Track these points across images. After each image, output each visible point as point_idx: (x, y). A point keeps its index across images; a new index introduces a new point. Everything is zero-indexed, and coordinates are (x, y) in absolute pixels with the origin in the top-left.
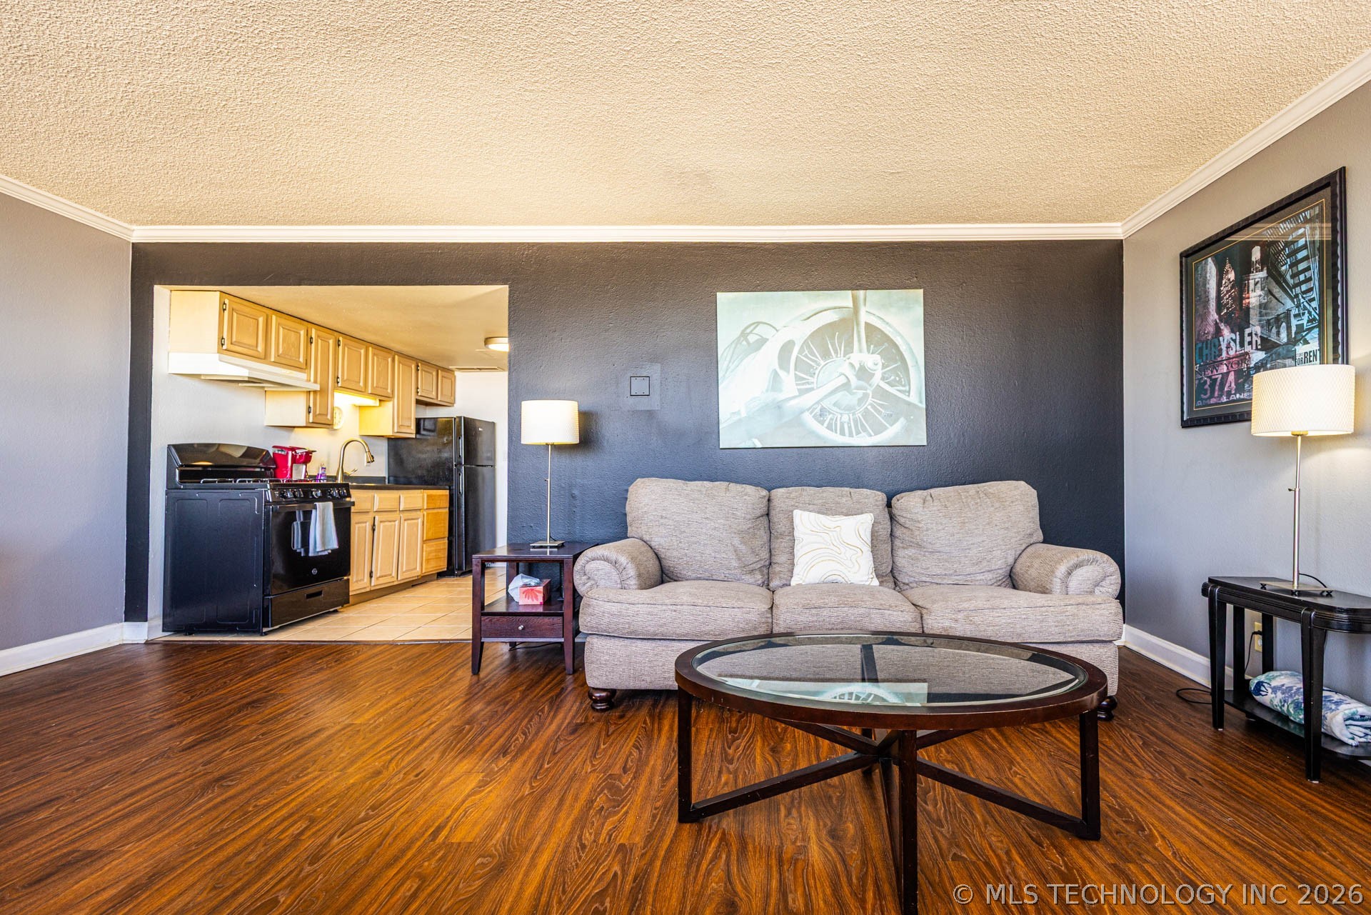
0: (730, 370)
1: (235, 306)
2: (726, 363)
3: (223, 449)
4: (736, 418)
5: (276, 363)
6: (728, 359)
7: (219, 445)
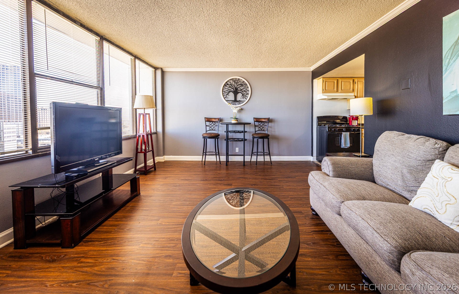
0: (450, 64)
1: (326, 80)
2: (448, 60)
3: (339, 117)
4: (454, 95)
5: (341, 92)
6: (449, 57)
7: (338, 116)
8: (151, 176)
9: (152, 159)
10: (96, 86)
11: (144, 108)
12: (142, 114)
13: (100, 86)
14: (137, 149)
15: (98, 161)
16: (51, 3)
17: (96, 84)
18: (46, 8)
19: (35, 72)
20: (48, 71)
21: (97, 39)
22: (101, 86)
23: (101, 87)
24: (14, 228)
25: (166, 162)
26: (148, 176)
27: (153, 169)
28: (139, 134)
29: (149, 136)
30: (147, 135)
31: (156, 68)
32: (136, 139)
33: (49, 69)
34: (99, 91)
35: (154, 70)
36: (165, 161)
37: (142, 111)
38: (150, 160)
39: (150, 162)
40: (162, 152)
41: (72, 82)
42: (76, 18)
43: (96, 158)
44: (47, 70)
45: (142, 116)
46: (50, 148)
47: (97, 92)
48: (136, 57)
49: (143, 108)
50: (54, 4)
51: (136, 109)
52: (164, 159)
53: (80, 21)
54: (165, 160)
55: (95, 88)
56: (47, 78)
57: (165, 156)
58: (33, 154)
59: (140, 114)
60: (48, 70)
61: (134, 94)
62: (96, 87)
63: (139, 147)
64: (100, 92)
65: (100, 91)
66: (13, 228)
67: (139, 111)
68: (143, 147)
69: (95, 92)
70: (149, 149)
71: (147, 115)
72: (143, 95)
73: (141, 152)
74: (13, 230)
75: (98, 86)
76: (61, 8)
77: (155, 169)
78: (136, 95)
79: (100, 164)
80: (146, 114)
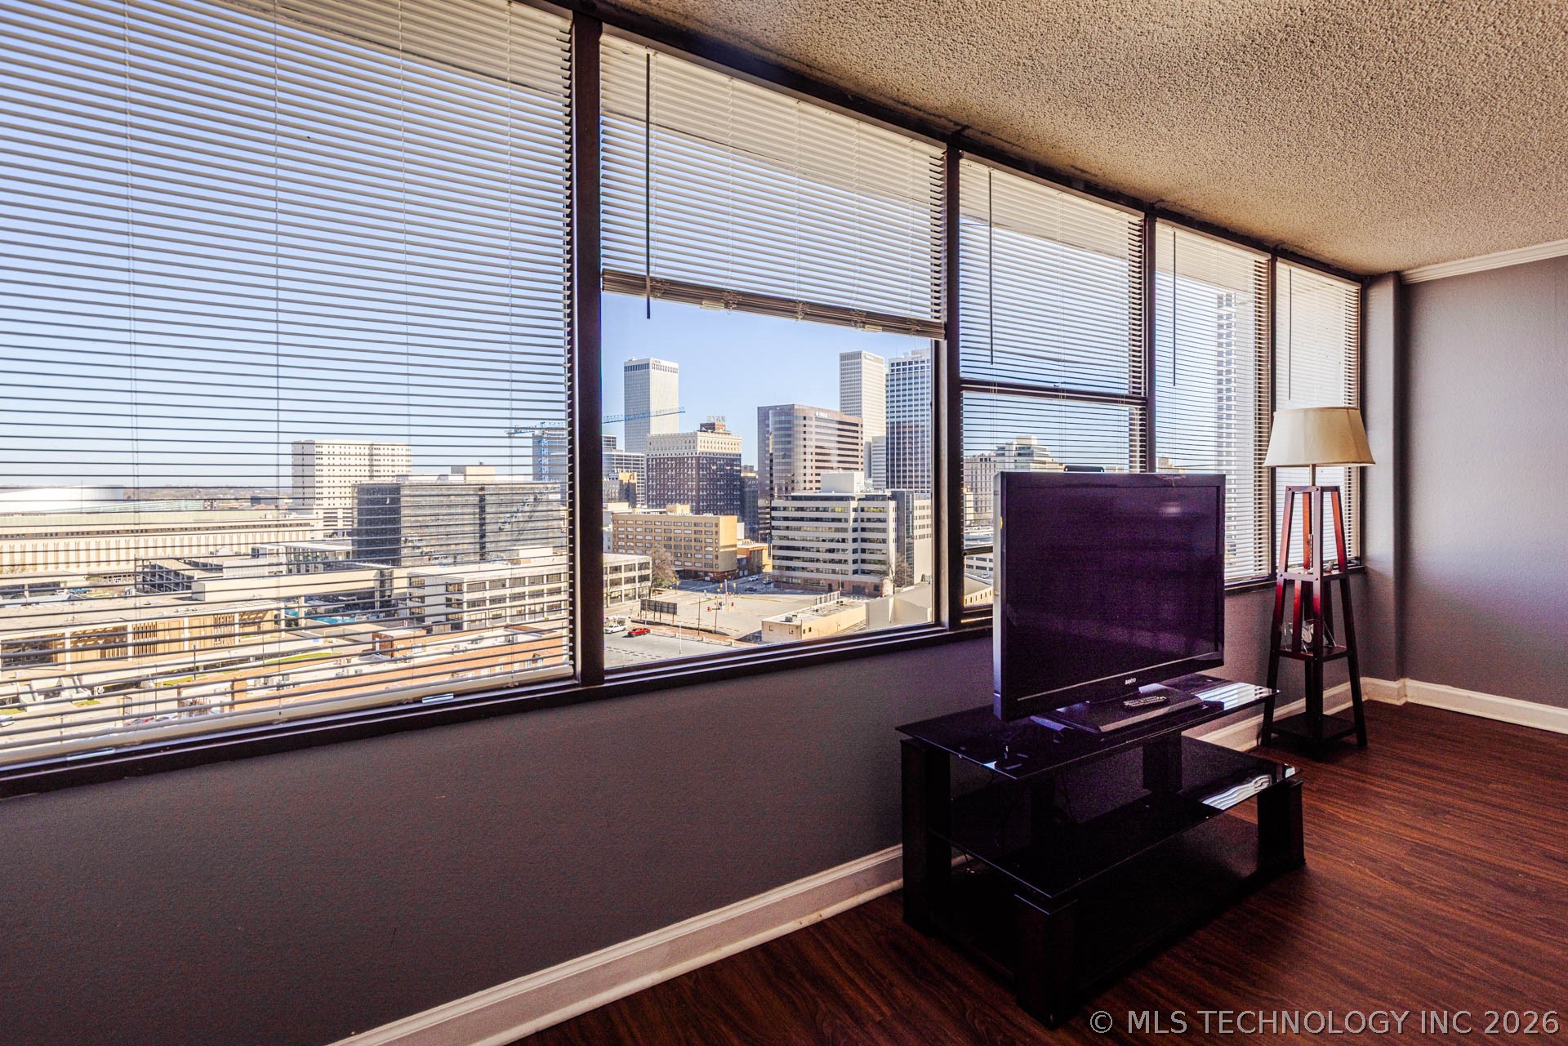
8: (1346, 772)
9: (1345, 681)
10: (1126, 392)
11: (1314, 466)
12: (1300, 488)
13: (1140, 394)
14: (1276, 634)
15: (1135, 686)
16: (1005, 144)
17: (1127, 387)
18: (994, 167)
19: (962, 375)
20: (994, 366)
21: (1135, 220)
22: (1143, 391)
23: (1143, 395)
24: (904, 848)
25: (1413, 712)
26: (1331, 768)
27: (1353, 739)
28: (1287, 576)
29: (1335, 586)
30: (1326, 583)
31: (1365, 280)
32: (1271, 595)
33: (995, 360)
34: (1136, 410)
35: (1354, 288)
36: (1407, 704)
37: (1302, 478)
38: (1340, 683)
39: (1336, 698)
40: (1392, 660)
41: (1053, 392)
42: (1072, 166)
43: (1128, 677)
44: (988, 365)
45: (1299, 497)
46: (990, 613)
47: (1131, 414)
48: (1278, 250)
49: (1307, 463)
50: (1014, 145)
51: (1273, 470)
52: (1402, 693)
53: (1083, 175)
54: (1410, 700)
55: (1122, 402)
56: (987, 391)
57: (1410, 683)
58: (950, 630)
59: (1292, 492)
60: (992, 363)
61: (1266, 408)
62: (1127, 397)
63: (1287, 630)
64: (1141, 415)
65: (1141, 410)
66: (901, 845)
67: (1285, 479)
68: (1307, 634)
69: (1121, 418)
70: (1331, 643)
71: (1327, 496)
72: (1306, 410)
73: (1296, 653)
74: (901, 851)
75: (1134, 393)
76: (1034, 150)
77: (1362, 743)
78: (1273, 409)
79: (1142, 702)
80: (1323, 489)
